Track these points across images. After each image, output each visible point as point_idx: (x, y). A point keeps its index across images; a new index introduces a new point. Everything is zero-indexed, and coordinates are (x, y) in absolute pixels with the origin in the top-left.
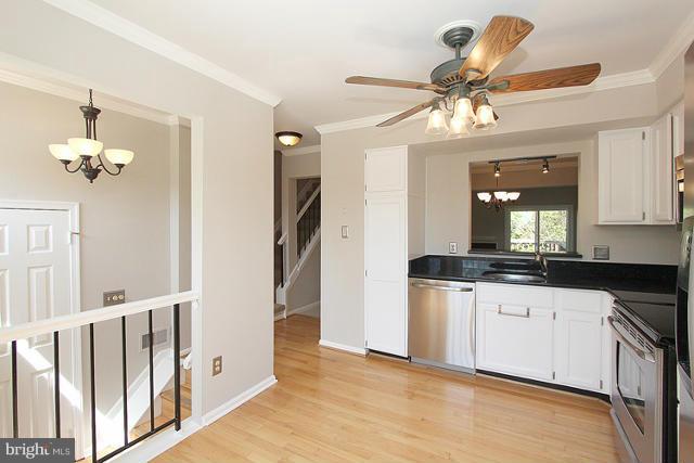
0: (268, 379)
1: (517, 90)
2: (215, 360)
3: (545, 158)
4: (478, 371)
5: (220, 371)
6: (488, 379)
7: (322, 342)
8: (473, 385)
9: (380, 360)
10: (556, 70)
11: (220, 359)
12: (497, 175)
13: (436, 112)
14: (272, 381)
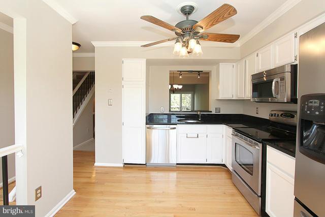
0: (71, 193)
1: (209, 40)
2: (37, 190)
3: (199, 72)
4: (177, 164)
5: (41, 196)
6: (182, 167)
7: (96, 164)
8: (176, 171)
9: (132, 168)
10: (222, 35)
11: (40, 188)
12: (181, 77)
13: (178, 43)
14: (73, 193)
